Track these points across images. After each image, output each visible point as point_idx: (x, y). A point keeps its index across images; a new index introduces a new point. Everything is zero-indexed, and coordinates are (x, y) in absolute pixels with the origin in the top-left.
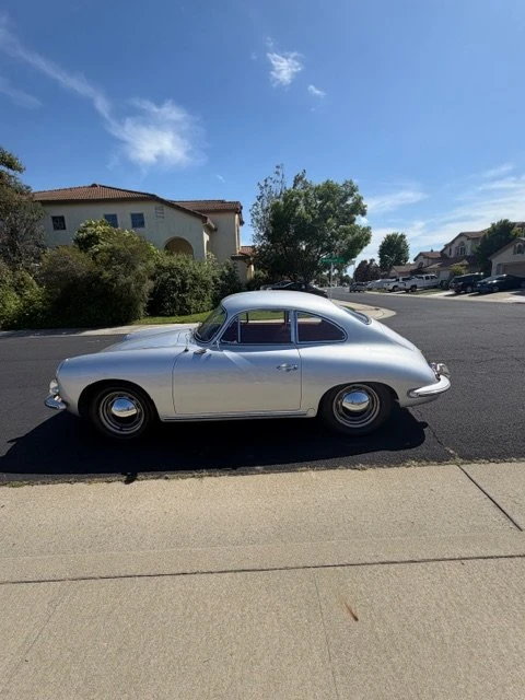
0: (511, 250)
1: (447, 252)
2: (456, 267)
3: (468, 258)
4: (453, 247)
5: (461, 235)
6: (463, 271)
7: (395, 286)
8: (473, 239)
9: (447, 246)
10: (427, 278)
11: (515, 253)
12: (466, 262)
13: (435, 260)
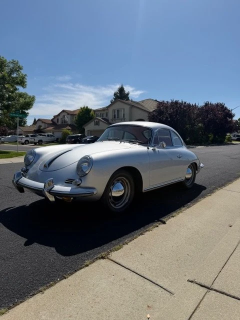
0: (93, 123)
1: (55, 120)
2: (65, 130)
3: (70, 126)
4: (60, 118)
5: (63, 111)
6: (69, 133)
7: (26, 141)
8: (71, 115)
9: (55, 117)
10: (48, 136)
11: (95, 125)
12: (70, 128)
13: (49, 125)
